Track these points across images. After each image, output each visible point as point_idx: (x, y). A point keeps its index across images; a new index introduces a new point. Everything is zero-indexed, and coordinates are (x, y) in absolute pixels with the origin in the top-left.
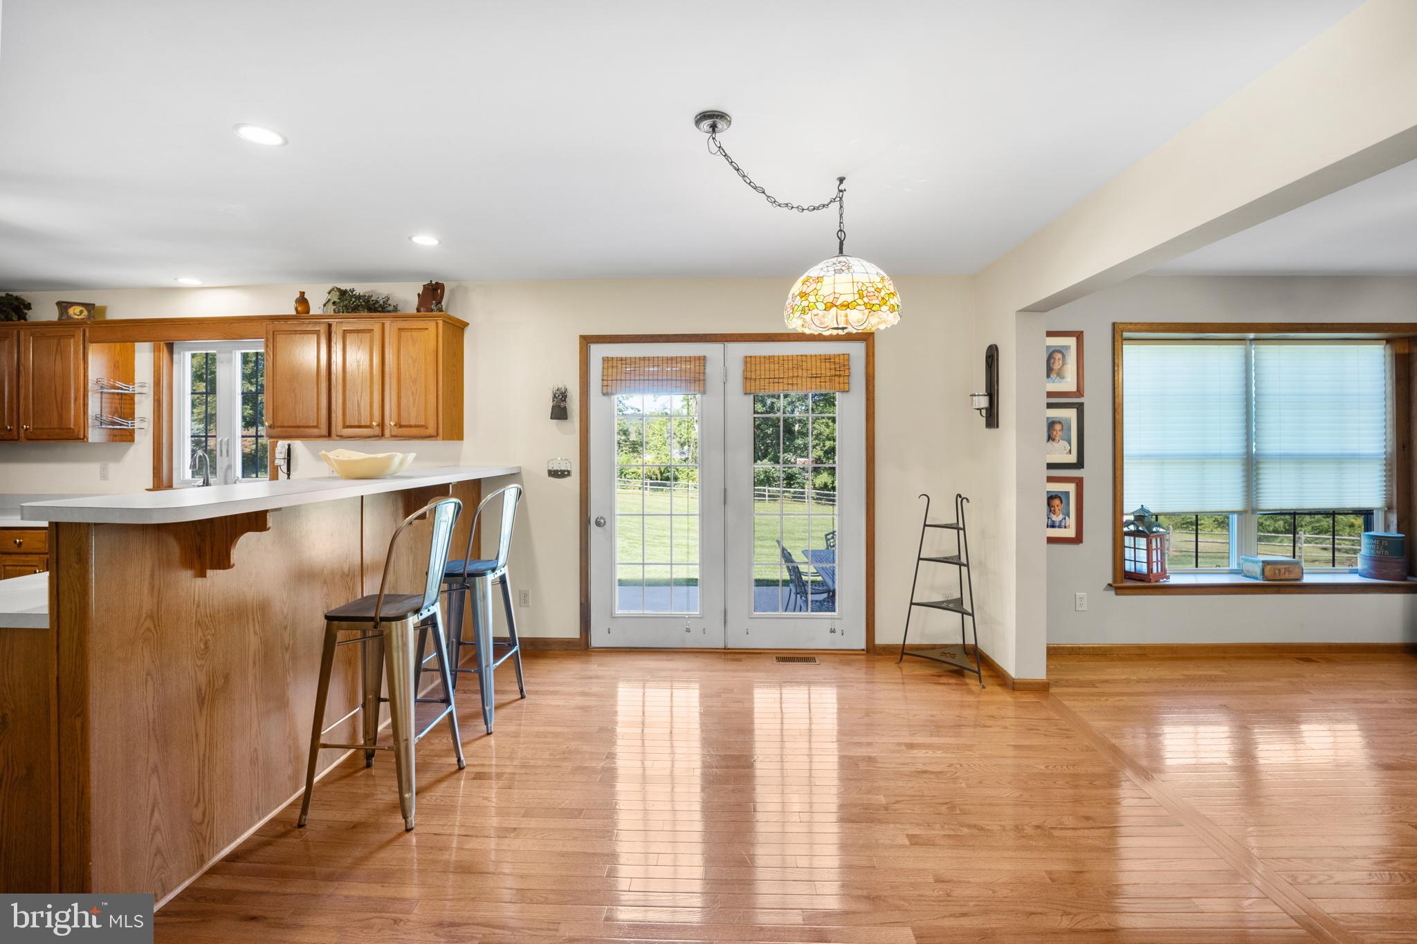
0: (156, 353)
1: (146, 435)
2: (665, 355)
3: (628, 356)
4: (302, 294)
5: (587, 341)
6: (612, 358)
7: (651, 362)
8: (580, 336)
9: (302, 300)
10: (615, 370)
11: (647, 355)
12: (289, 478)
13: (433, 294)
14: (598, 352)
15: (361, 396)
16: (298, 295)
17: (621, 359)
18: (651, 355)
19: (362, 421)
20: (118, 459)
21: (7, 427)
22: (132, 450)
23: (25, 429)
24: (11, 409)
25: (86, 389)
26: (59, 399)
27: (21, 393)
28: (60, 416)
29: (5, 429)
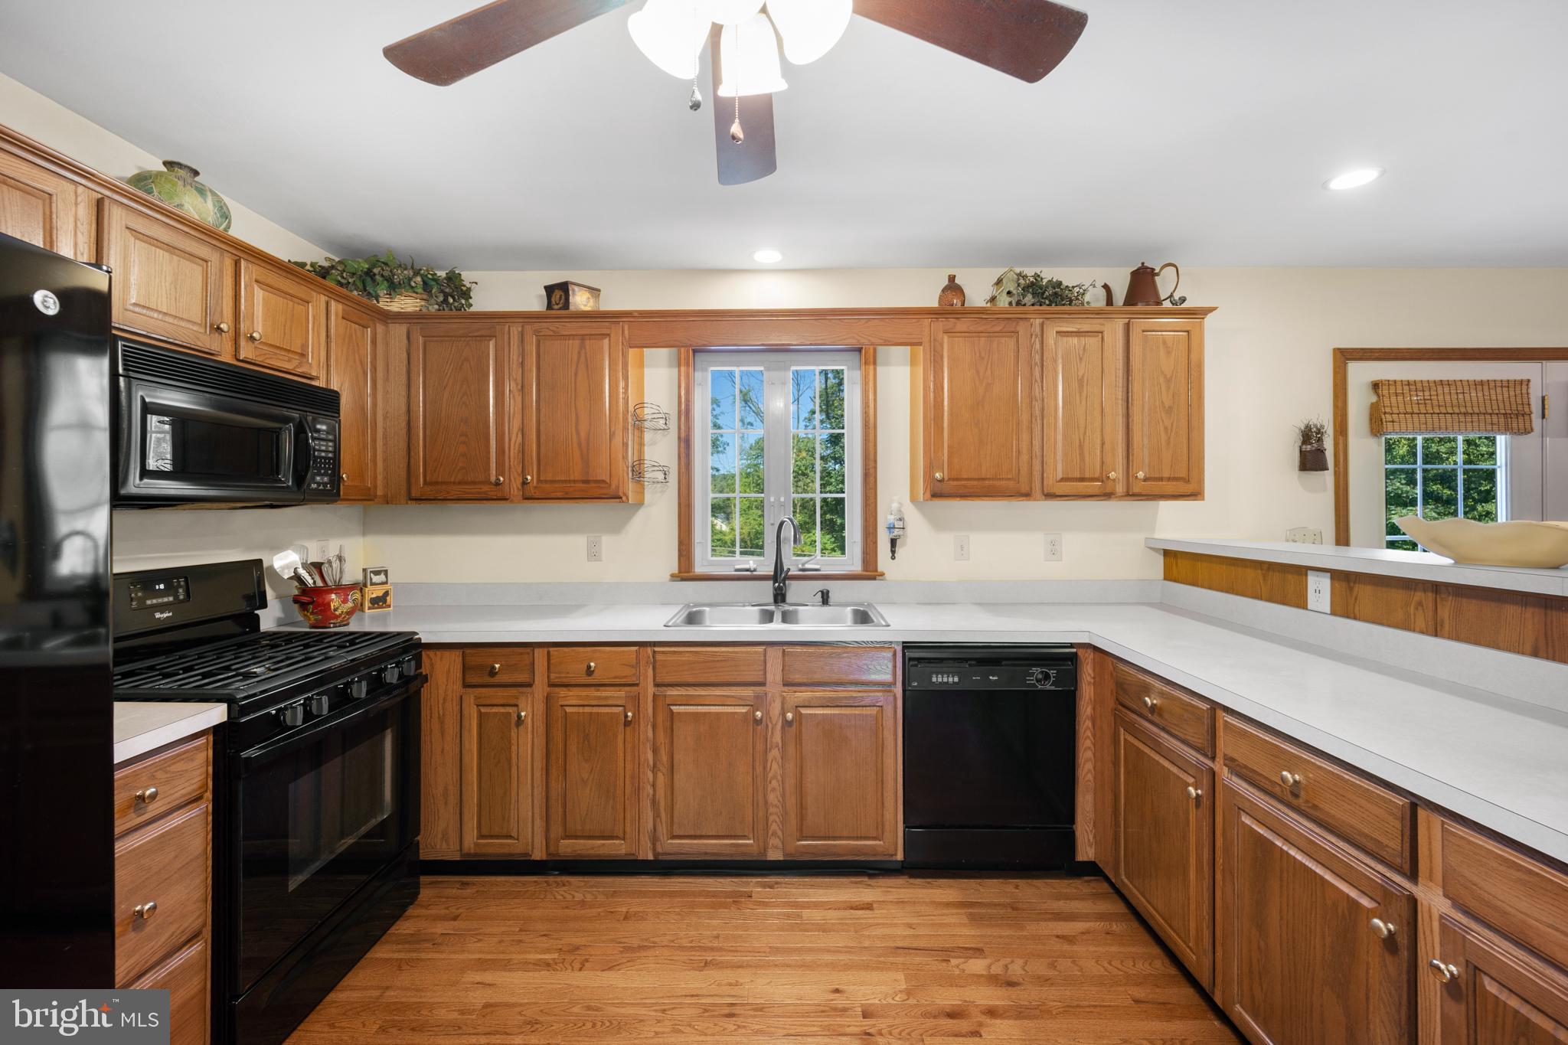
0: (683, 369)
1: (663, 492)
2: (1471, 378)
3: (1418, 378)
4: (952, 278)
5: (1344, 356)
6: (1395, 382)
7: (1453, 387)
8: (1335, 350)
9: (953, 287)
10: (1400, 398)
11: (1444, 378)
12: (893, 558)
13: (1142, 284)
14: (1361, 374)
15: (1085, 433)
16: (946, 282)
17: (1409, 383)
18: (1451, 377)
19: (1087, 470)
20: (617, 529)
21: (493, 479)
22: (640, 515)
23: (524, 483)
24: (501, 451)
25: (625, 420)
26: (583, 434)
27: (516, 424)
28: (586, 461)
29: (488, 482)
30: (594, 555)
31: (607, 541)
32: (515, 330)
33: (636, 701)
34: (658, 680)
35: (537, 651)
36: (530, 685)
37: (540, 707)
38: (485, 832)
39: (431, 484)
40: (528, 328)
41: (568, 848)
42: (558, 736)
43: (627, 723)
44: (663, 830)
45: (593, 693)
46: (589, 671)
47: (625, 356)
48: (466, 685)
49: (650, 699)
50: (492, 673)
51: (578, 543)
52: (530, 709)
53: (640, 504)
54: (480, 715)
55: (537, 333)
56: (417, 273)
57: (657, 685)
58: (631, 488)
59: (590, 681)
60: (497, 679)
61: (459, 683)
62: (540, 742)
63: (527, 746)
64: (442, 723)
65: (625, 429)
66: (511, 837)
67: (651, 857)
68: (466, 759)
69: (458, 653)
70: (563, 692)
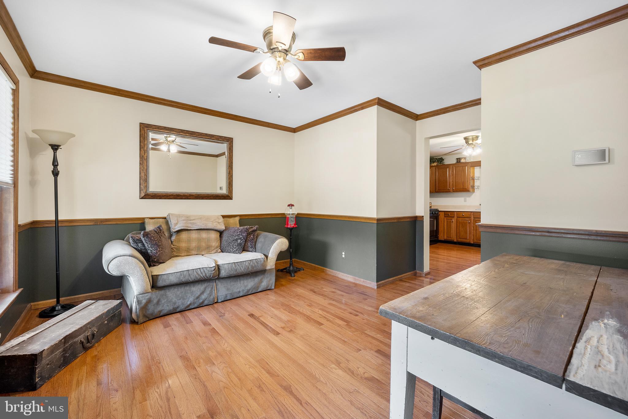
20: (469, 197)
21: (448, 189)
22: (474, 194)
23: (453, 189)
24: (449, 184)
25: (470, 179)
26: (463, 182)
27: (452, 180)
28: (463, 186)
29: (447, 189)
30: (465, 201)
31: (467, 199)
32: (452, 166)
33: (470, 220)
34: (474, 217)
35: (455, 213)
36: (454, 217)
37: (456, 220)
38: (447, 236)
39: (439, 190)
40: (454, 166)
41: (460, 240)
42: (458, 224)
43: (469, 223)
44: (475, 239)
45: (463, 218)
46: (463, 215)
47: (470, 169)
48: (445, 217)
49: (473, 220)
50: (449, 215)
51: (462, 199)
52: (454, 220)
53: (474, 191)
54: (447, 221)
55: (455, 167)
56: (436, 159)
57: (474, 218)
58: (471, 190)
59: (463, 217)
60: (449, 216)
61: (444, 216)
62: (456, 225)
63: (454, 225)
64: (441, 221)
65: (470, 180)
66: (451, 237)
67: (473, 243)
68: (445, 226)
69: (443, 213)
70: (459, 218)
